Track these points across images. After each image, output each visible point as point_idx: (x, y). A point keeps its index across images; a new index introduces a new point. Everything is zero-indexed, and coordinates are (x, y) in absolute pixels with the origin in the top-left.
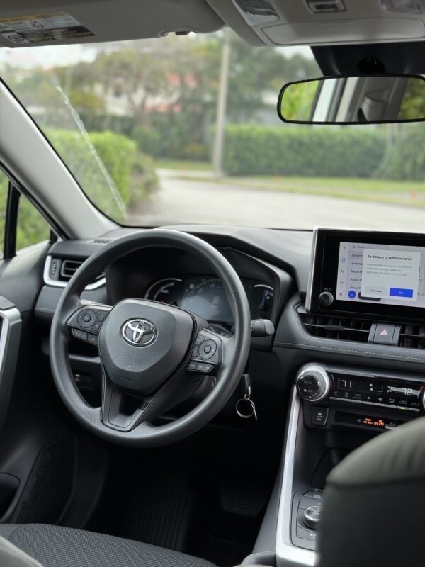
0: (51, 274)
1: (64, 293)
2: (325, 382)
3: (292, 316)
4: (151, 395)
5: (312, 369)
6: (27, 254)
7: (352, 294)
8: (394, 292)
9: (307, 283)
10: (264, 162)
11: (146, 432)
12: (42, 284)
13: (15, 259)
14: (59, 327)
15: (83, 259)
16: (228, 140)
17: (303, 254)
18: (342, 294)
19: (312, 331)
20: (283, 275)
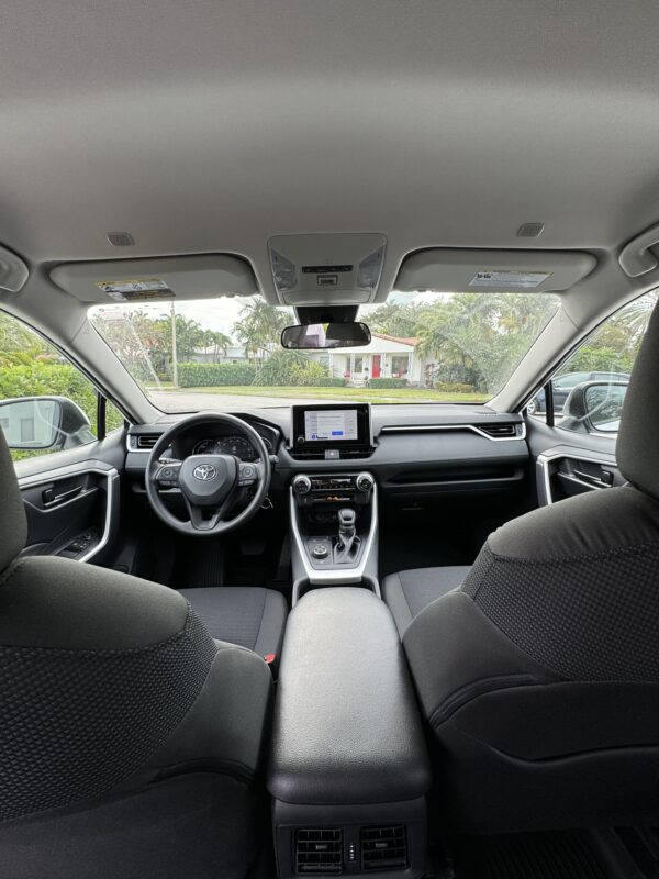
0: (132, 445)
1: (151, 456)
2: (308, 483)
3: (284, 450)
4: (221, 505)
5: (299, 478)
6: (113, 435)
7: (313, 437)
8: (334, 433)
9: (290, 434)
10: (199, 380)
11: (224, 526)
12: (126, 452)
13: (105, 440)
14: (151, 482)
15: (160, 434)
16: (179, 370)
17: (285, 419)
18: (309, 437)
19: (295, 458)
20: (276, 431)
